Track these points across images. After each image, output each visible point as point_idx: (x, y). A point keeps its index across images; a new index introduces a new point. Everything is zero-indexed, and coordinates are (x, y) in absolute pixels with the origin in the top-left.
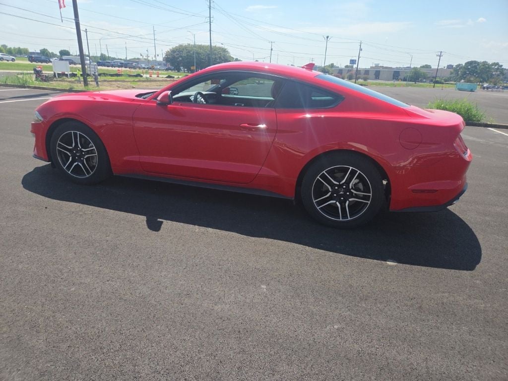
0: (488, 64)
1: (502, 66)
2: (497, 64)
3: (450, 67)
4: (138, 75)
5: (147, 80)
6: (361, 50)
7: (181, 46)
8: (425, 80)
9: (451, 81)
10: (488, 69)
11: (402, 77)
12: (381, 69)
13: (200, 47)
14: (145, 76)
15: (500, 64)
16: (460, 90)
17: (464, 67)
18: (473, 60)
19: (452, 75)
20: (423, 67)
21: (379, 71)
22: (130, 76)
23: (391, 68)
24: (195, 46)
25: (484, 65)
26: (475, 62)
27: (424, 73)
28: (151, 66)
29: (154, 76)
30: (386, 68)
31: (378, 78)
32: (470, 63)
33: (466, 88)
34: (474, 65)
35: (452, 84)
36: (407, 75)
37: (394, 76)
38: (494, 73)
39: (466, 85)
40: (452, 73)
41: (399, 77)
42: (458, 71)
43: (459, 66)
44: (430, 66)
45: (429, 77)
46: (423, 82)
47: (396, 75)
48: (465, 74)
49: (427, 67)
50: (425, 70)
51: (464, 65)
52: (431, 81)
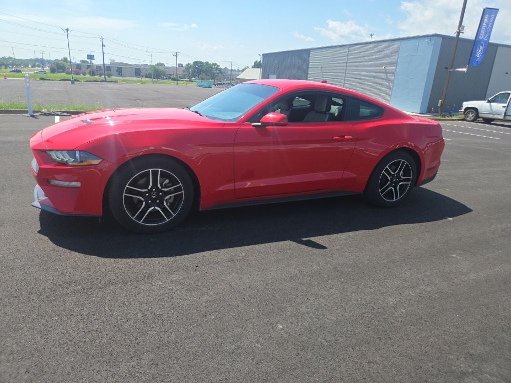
0: (210, 65)
1: (219, 66)
2: (215, 64)
3: (180, 65)
6: (103, 46)
8: (165, 77)
9: (185, 78)
10: (210, 69)
11: (143, 73)
12: (122, 65)
15: (218, 64)
16: (201, 86)
17: (193, 66)
18: (198, 60)
19: (185, 73)
20: (157, 65)
21: (121, 67)
23: (130, 65)
25: (207, 65)
26: (200, 62)
27: (162, 71)
30: (127, 64)
31: (121, 75)
32: (196, 63)
33: (205, 85)
34: (199, 64)
36: (148, 72)
37: (136, 73)
38: (215, 72)
39: (204, 83)
40: (184, 71)
41: (141, 74)
42: (189, 70)
43: (188, 65)
44: (163, 64)
45: (167, 75)
46: (163, 79)
47: (138, 71)
48: (195, 72)
49: (161, 65)
50: (161, 68)
51: (192, 64)
52: (170, 78)
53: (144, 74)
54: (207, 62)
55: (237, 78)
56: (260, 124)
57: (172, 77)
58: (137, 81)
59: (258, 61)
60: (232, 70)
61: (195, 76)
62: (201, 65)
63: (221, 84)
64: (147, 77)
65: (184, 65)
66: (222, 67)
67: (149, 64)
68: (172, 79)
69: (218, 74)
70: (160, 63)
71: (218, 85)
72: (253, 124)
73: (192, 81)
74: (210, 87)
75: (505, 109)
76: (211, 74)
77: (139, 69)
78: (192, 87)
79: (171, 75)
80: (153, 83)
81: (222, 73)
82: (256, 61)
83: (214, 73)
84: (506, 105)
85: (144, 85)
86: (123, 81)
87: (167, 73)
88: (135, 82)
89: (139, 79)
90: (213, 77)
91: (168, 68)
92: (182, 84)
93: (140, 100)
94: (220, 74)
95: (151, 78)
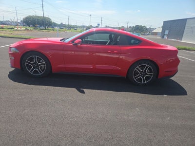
0: (142, 26)
2: (145, 26)
3: (130, 27)
4: (12, 28)
5: (16, 30)
7: (30, 16)
10: (142, 28)
13: (38, 17)
14: (15, 28)
17: (135, 27)
18: (138, 25)
22: (8, 29)
24: (36, 16)
28: (17, 24)
29: (19, 29)
55: (152, 32)
69: (145, 30)
91: (125, 28)
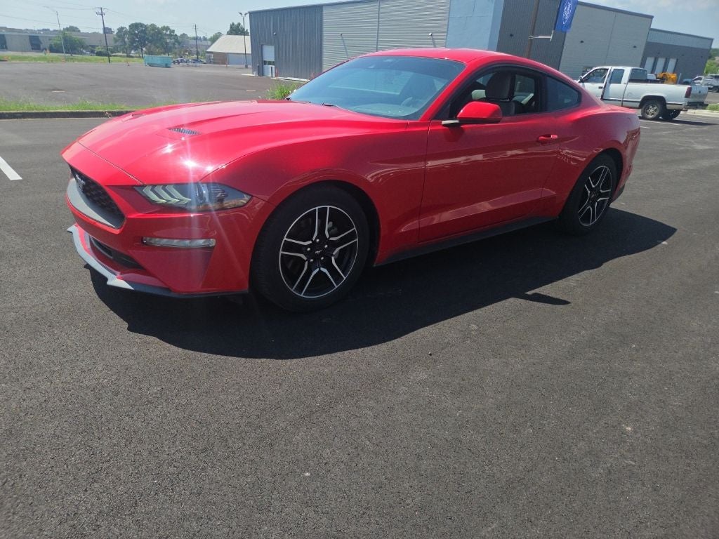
1: (173, 31)
2: (167, 28)
3: (107, 31)
8: (84, 51)
9: (118, 52)
11: (45, 44)
15: (172, 28)
16: (151, 65)
18: (138, 22)
19: (118, 43)
20: (67, 29)
21: (3, 35)
23: (20, 31)
25: (153, 30)
26: (141, 25)
27: (78, 39)
31: (6, 48)
32: (135, 26)
33: (159, 62)
34: (140, 28)
35: (121, 56)
36: (53, 42)
37: (32, 45)
38: (168, 41)
39: (157, 59)
40: (116, 41)
41: (42, 47)
42: (124, 38)
43: (121, 29)
44: (76, 28)
45: (87, 47)
46: (82, 53)
47: (35, 42)
48: (135, 41)
49: (73, 29)
50: (74, 35)
51: (128, 28)
52: (92, 52)
53: (47, 46)
54: (153, 26)
55: (209, 50)
56: (457, 121)
57: (97, 50)
58: (40, 59)
59: (236, 23)
60: (196, 39)
61: (136, 48)
62: (142, 30)
63: (182, 61)
64: (52, 50)
65: (115, 29)
66: (178, 33)
67: (51, 29)
68: (99, 54)
69: (174, 44)
70: (71, 27)
71: (179, 63)
72: (444, 122)
73: (132, 57)
74: (167, 66)
75: (602, 90)
76: (162, 44)
77: (37, 37)
78: (136, 66)
79: (94, 47)
80: (66, 60)
81: (179, 43)
82: (233, 24)
83: (166, 43)
84: (603, 85)
85: (51, 64)
86: (14, 58)
87: (87, 43)
88: (35, 59)
89: (42, 54)
90: (167, 49)
91: (87, 35)
92: (119, 61)
93: (58, 90)
94: (177, 46)
95: (63, 53)
